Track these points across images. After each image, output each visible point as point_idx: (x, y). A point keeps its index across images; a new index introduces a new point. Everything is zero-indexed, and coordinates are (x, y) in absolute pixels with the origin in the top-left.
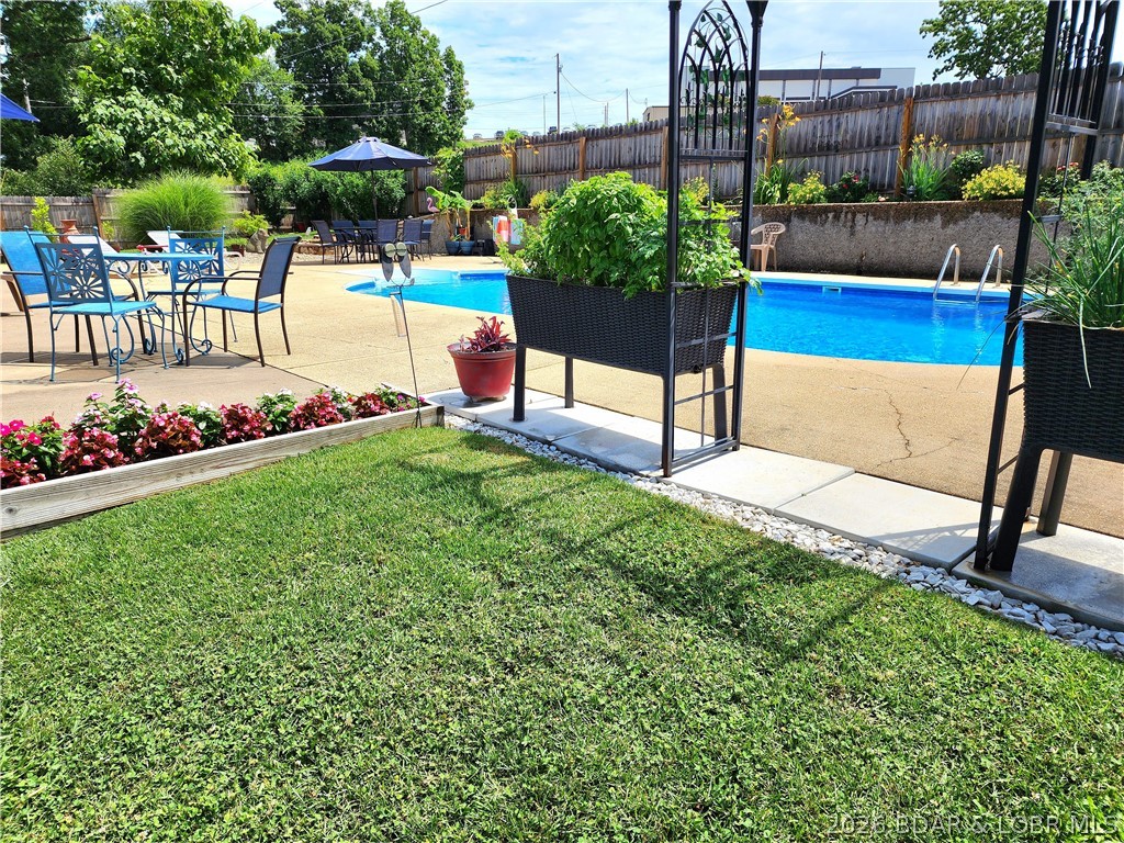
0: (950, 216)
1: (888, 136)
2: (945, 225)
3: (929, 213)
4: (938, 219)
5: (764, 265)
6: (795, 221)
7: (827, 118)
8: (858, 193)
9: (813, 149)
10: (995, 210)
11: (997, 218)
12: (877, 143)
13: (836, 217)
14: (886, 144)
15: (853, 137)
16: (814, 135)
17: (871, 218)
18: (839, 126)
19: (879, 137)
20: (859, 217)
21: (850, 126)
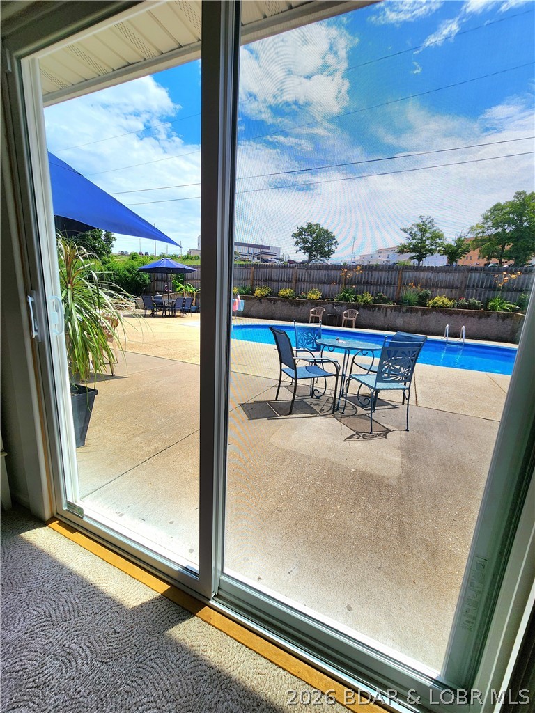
0: (425, 312)
1: (391, 281)
2: (422, 315)
3: (417, 311)
4: (420, 313)
5: (354, 326)
6: (361, 309)
7: (367, 272)
8: (385, 301)
9: (361, 283)
10: (441, 312)
11: (441, 314)
12: (387, 283)
13: (379, 309)
14: (391, 284)
15: (378, 281)
16: (361, 278)
17: (393, 311)
18: (372, 276)
19: (388, 282)
20: (389, 310)
21: (376, 277)
